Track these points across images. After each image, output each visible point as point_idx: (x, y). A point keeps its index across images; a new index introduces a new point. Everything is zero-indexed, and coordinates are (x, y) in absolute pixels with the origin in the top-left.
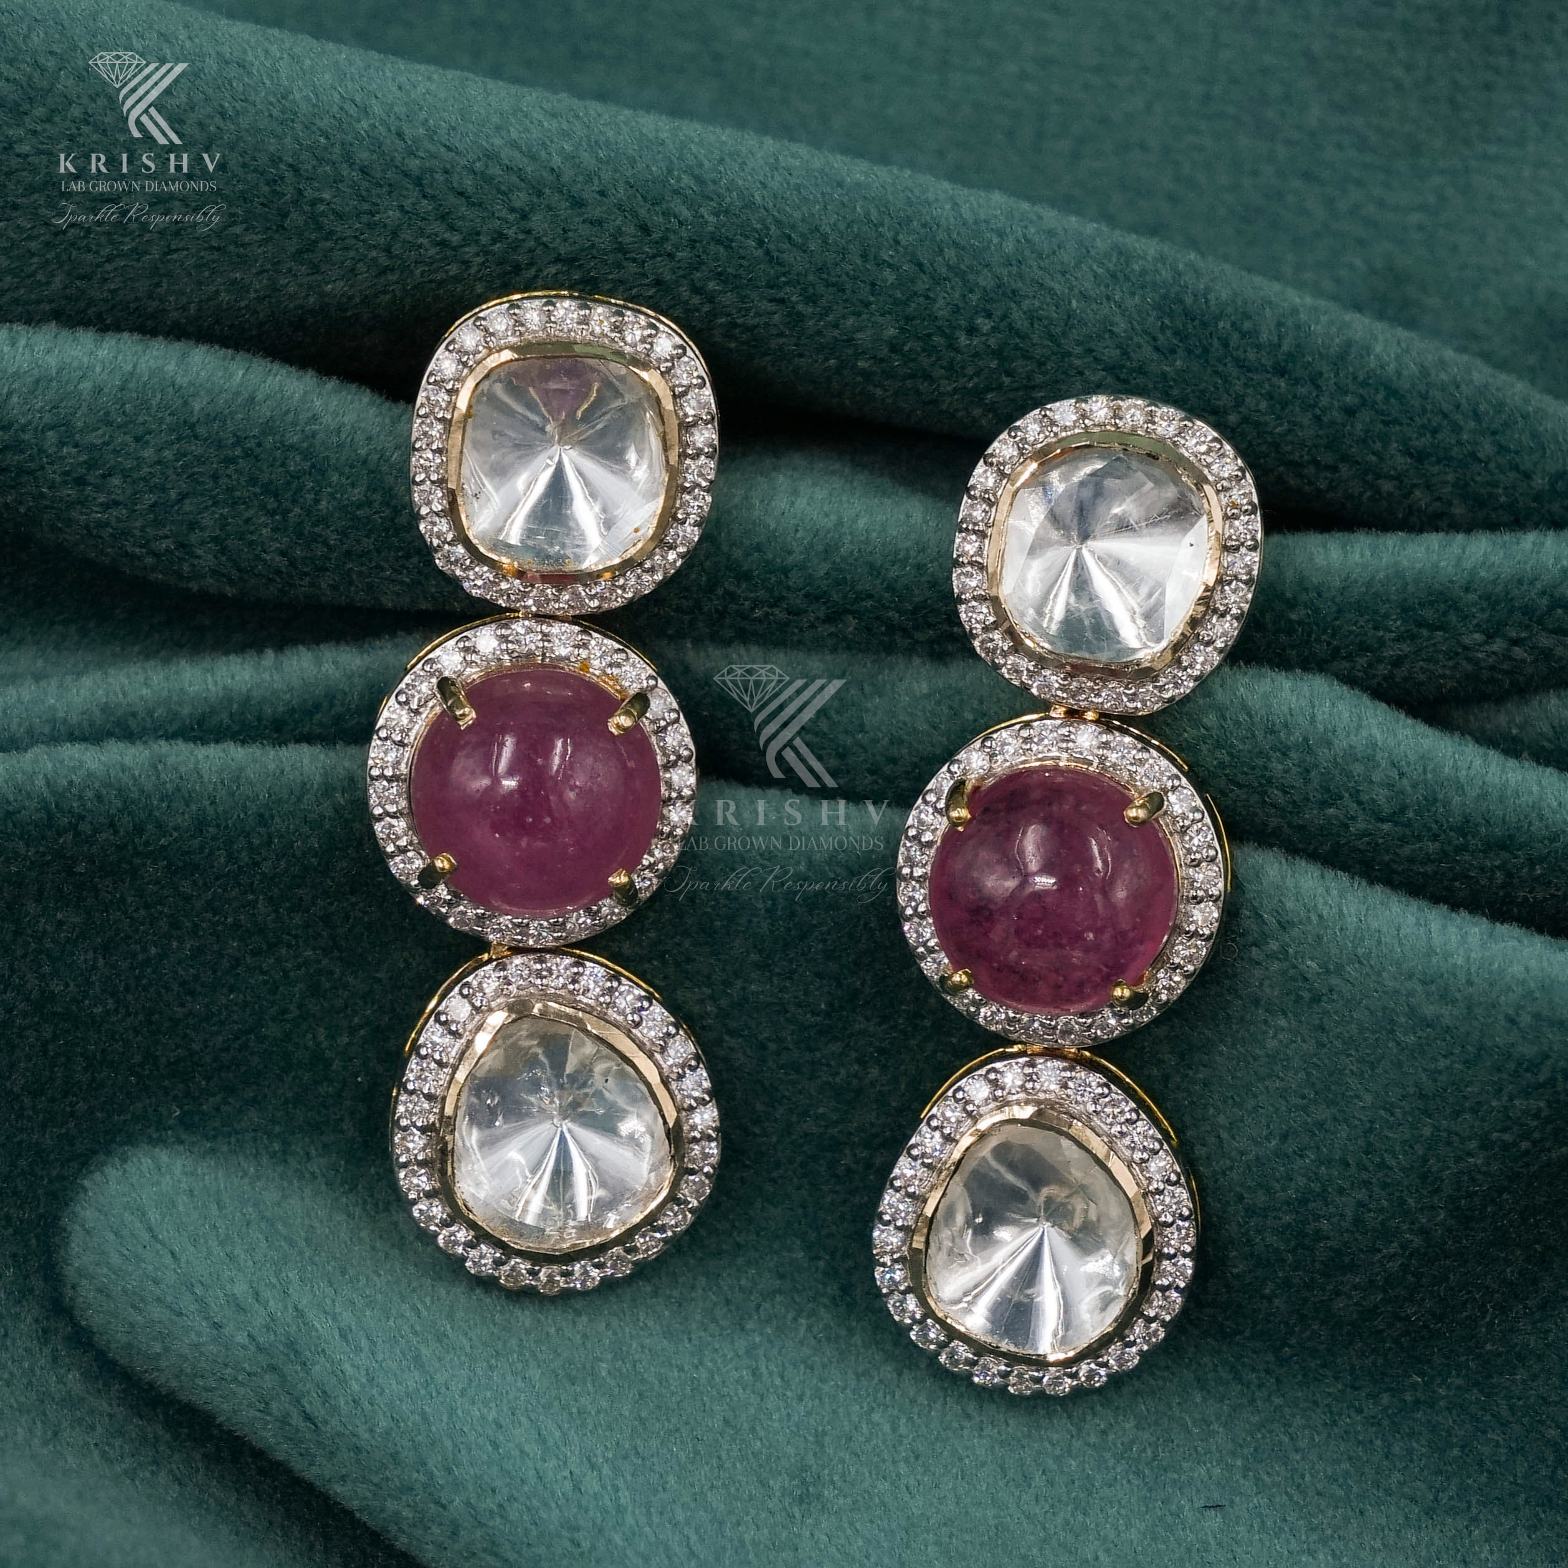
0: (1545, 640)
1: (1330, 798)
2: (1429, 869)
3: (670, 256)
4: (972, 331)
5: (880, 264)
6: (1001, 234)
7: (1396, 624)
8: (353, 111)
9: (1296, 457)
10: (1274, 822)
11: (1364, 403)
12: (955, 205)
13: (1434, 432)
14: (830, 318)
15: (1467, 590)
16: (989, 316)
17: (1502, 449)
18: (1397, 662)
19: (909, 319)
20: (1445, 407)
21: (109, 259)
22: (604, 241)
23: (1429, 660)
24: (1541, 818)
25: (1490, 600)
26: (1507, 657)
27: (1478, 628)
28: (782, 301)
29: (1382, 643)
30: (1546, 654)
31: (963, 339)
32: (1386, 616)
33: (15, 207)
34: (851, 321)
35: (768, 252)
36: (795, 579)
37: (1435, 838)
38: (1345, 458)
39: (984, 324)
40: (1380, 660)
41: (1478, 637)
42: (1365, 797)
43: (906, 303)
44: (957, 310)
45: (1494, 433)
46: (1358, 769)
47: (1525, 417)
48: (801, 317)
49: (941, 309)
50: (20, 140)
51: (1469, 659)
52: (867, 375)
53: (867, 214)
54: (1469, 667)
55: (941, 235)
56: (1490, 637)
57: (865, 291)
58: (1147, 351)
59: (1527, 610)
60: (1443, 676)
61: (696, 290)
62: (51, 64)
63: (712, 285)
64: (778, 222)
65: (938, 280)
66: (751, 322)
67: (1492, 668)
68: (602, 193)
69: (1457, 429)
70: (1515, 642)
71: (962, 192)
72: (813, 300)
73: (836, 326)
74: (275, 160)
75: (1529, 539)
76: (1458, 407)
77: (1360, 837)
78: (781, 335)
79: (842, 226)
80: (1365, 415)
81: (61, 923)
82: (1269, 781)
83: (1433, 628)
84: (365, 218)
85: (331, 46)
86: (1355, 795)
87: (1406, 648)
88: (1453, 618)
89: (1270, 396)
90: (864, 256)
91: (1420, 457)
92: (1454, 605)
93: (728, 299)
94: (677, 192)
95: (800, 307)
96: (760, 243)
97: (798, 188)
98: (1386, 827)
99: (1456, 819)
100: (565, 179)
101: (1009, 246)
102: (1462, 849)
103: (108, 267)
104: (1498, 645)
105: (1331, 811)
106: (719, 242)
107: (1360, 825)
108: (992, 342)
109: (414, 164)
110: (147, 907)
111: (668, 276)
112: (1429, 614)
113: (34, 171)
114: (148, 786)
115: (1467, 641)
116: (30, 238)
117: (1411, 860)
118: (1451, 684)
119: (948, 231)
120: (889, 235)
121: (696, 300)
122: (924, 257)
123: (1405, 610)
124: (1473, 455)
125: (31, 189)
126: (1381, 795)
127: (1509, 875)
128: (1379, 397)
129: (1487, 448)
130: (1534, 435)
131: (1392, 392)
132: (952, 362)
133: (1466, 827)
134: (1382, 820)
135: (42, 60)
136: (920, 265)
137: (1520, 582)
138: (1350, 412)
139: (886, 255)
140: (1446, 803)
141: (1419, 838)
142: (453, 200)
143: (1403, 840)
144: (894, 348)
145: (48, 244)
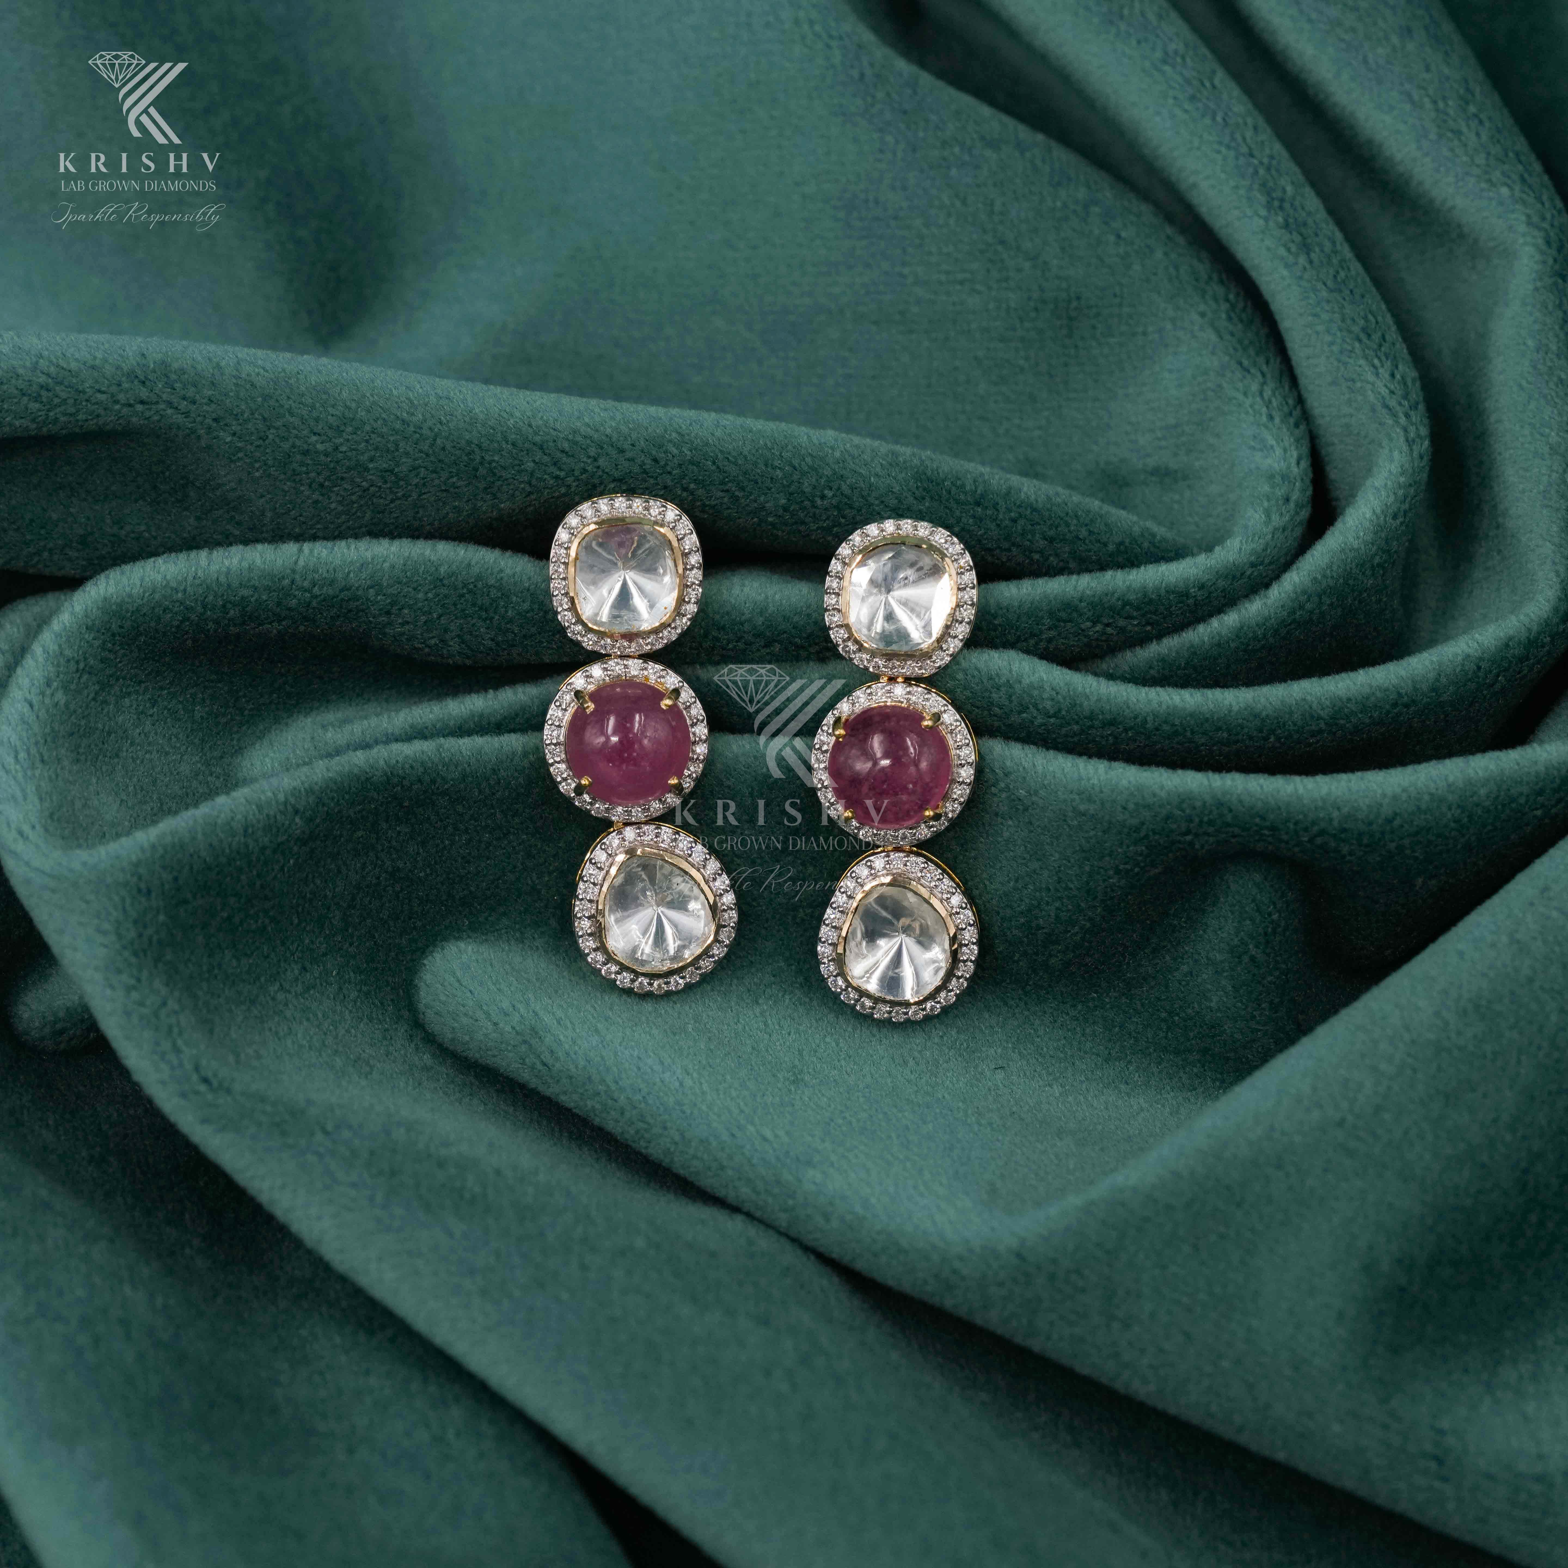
0: (1121, 623)
1: (1024, 709)
2: (1076, 739)
3: (669, 473)
4: (823, 497)
5: (774, 468)
6: (832, 448)
7: (1047, 621)
8: (505, 415)
9: (990, 546)
10: (996, 724)
11: (1021, 516)
12: (809, 436)
13: (1057, 528)
14: (752, 497)
15: (1081, 601)
16: (831, 489)
17: (1091, 533)
18: (1050, 640)
19: (791, 494)
20: (1062, 515)
21: (392, 501)
22: (636, 469)
23: (1065, 638)
24: (1128, 707)
25: (1092, 605)
26: (1104, 633)
27: (1088, 619)
28: (727, 491)
29: (1041, 632)
30: (1122, 630)
31: (819, 502)
32: (1042, 618)
33: (342, 479)
34: (762, 498)
35: (718, 467)
36: (747, 627)
37: (1077, 723)
38: (1013, 544)
39: (829, 493)
40: (1041, 640)
41: (1089, 624)
42: (1040, 707)
43: (789, 486)
44: (815, 487)
45: (1086, 525)
46: (1035, 693)
47: (1101, 517)
48: (737, 499)
49: (807, 489)
50: (342, 444)
51: (1085, 636)
52: (773, 524)
53: (766, 445)
54: (1086, 640)
55: (803, 452)
56: (1094, 623)
57: (768, 483)
58: (911, 499)
59: (1112, 608)
60: (1073, 646)
61: (685, 489)
62: (354, 405)
63: (692, 486)
64: (721, 451)
65: (803, 474)
66: (713, 503)
67: (1097, 639)
68: (633, 445)
69: (1068, 525)
70: (1108, 625)
71: (811, 432)
72: (743, 489)
73: (755, 501)
74: (469, 443)
75: (1109, 574)
76: (1067, 514)
77: (1040, 726)
78: (728, 508)
79: (754, 451)
80: (1021, 522)
81: (399, 832)
82: (992, 703)
83: (1065, 621)
84: (516, 468)
85: (492, 387)
86: (1035, 706)
87: (1052, 633)
88: (1075, 615)
89: (974, 517)
90: (766, 465)
91: (1051, 540)
92: (1076, 609)
93: (700, 492)
94: (670, 441)
95: (737, 493)
96: (714, 463)
97: (730, 435)
98: (1052, 720)
99: (1087, 713)
100: (614, 439)
101: (837, 454)
102: (1091, 727)
103: (392, 505)
104: (1099, 627)
105: (1024, 715)
106: (693, 464)
107: (1039, 721)
108: (834, 502)
109: (538, 439)
110: (441, 821)
111: (669, 483)
112: (1063, 615)
113: (350, 459)
114: (436, 760)
115: (1083, 626)
116: (353, 494)
117: (1066, 736)
118: (1077, 650)
119: (806, 448)
120: (777, 453)
121: (685, 494)
122: (796, 462)
123: (1051, 613)
124: (1077, 537)
125: (349, 469)
126: (1048, 704)
127: (1116, 738)
128: (1028, 512)
129: (1084, 533)
130: (1106, 525)
131: (1034, 510)
132: (814, 514)
133: (1092, 717)
134: (1050, 717)
135: (348, 403)
136: (795, 468)
137: (1107, 595)
138: (1014, 521)
139: (777, 463)
140: (1081, 705)
141: (1069, 724)
142: (559, 455)
143: (1062, 726)
144: (785, 509)
145: (360, 497)
